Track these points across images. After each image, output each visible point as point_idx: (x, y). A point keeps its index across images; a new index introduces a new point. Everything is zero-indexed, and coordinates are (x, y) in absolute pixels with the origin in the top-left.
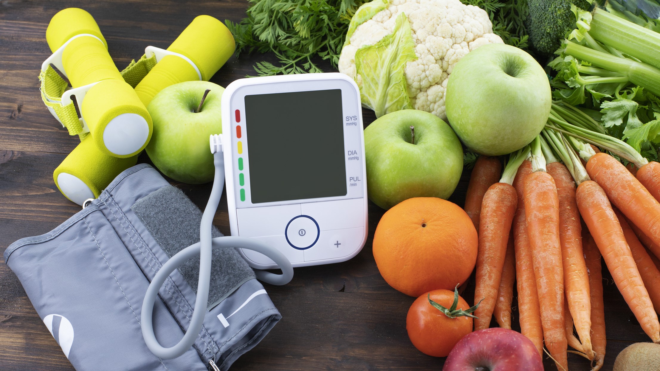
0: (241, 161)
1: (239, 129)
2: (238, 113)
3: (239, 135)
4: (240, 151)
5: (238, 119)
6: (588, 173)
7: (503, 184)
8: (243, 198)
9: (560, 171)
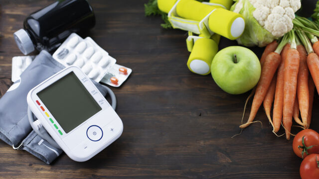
0: (51, 119)
1: (42, 107)
2: (37, 102)
3: (44, 110)
4: (48, 116)
5: (39, 104)
6: (314, 49)
7: (276, 53)
8: (61, 134)
9: (302, 49)
